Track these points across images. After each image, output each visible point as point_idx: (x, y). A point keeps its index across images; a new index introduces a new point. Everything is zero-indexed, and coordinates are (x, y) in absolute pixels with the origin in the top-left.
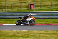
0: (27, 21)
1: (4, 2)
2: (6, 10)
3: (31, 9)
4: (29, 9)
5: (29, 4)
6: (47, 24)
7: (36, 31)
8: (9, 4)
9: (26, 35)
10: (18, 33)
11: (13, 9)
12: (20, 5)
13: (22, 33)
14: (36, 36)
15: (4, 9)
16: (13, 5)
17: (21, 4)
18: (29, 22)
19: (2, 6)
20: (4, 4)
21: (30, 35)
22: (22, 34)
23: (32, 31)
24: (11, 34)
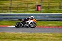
0: (28, 23)
1: (10, 3)
2: (11, 11)
3: (38, 10)
4: (36, 11)
5: (36, 5)
6: (55, 27)
7: (43, 34)
8: (15, 5)
9: (33, 38)
10: (24, 36)
11: (19, 10)
12: (26, 6)
13: (29, 35)
14: (43, 39)
15: (9, 10)
16: (19, 6)
17: (28, 5)
18: (30, 24)
19: (7, 7)
20: (10, 5)
21: (37, 37)
22: (28, 37)
23: (40, 33)
24: (17, 36)
